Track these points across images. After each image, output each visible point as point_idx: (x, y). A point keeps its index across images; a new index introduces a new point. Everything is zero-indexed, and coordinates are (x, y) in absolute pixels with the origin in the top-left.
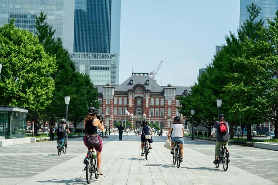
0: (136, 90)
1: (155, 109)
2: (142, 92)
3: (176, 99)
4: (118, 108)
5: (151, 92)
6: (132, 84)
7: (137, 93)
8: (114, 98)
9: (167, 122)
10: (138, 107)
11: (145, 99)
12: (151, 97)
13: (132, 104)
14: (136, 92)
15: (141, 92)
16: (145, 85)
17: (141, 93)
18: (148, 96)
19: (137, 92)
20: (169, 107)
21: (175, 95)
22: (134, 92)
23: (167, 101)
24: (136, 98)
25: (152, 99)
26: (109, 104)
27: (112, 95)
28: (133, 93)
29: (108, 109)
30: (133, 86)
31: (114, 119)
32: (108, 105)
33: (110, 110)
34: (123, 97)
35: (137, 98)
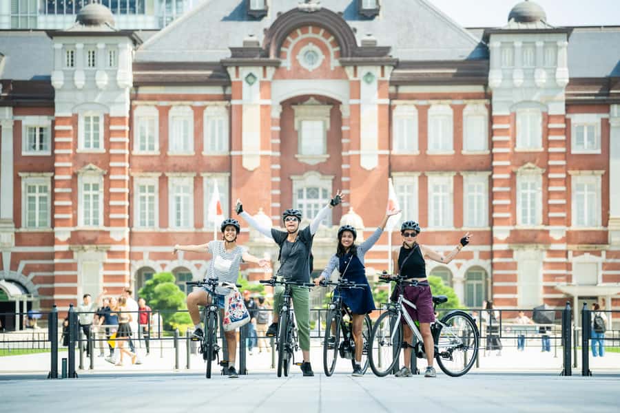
0: (288, 51)
1: (423, 180)
2: (335, 63)
3: (571, 105)
4: (163, 180)
5: (397, 65)
6: (259, 16)
7: (299, 73)
8: (132, 108)
9: (514, 266)
10: (305, 168)
11: (356, 109)
12: (394, 97)
13: (263, 148)
14: (286, 63)
15: (324, 66)
16: (354, 19)
17: (324, 72)
18: (375, 85)
19: (295, 61)
20: (524, 163)
21: (563, 76)
22: (276, 65)
23: (512, 118)
24: (290, 105)
25: (405, 113)
26: (102, 150)
27: (120, 89)
28: (271, 71)
29: (96, 187)
30: (268, 22)
31: (139, 256)
32: (95, 158)
33: (108, 196)
34: (198, 104)
35: (298, 110)
